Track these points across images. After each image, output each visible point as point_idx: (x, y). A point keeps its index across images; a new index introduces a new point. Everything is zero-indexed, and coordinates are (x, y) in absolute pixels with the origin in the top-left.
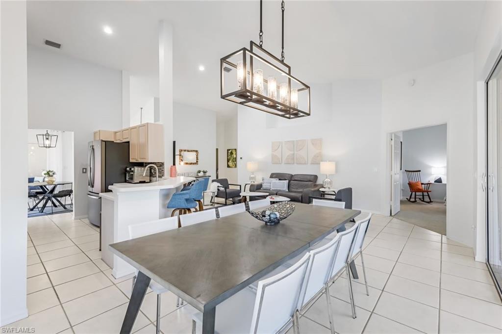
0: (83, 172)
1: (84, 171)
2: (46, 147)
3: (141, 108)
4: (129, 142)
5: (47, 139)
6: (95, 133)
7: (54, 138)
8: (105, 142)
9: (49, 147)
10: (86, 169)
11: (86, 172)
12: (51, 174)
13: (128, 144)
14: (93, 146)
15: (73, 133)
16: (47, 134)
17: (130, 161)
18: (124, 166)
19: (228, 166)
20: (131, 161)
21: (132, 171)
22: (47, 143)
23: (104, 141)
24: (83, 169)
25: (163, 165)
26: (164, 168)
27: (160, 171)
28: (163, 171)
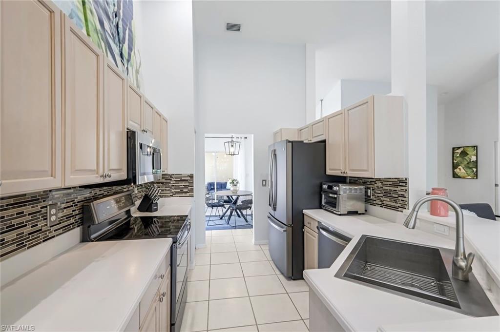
0: (263, 185)
1: (264, 183)
2: (231, 155)
3: (322, 100)
4: (324, 141)
5: (232, 146)
6: (275, 134)
7: (238, 144)
8: (292, 142)
9: (233, 155)
10: (265, 181)
11: (265, 185)
12: (235, 183)
13: (324, 143)
14: (275, 150)
15: (253, 135)
16: (232, 142)
17: (327, 173)
18: (318, 182)
19: (455, 176)
20: (329, 172)
21: (335, 193)
22: (232, 150)
23: (290, 142)
24: (263, 180)
25: (404, 184)
26: (406, 190)
27: (393, 195)
28: (405, 197)
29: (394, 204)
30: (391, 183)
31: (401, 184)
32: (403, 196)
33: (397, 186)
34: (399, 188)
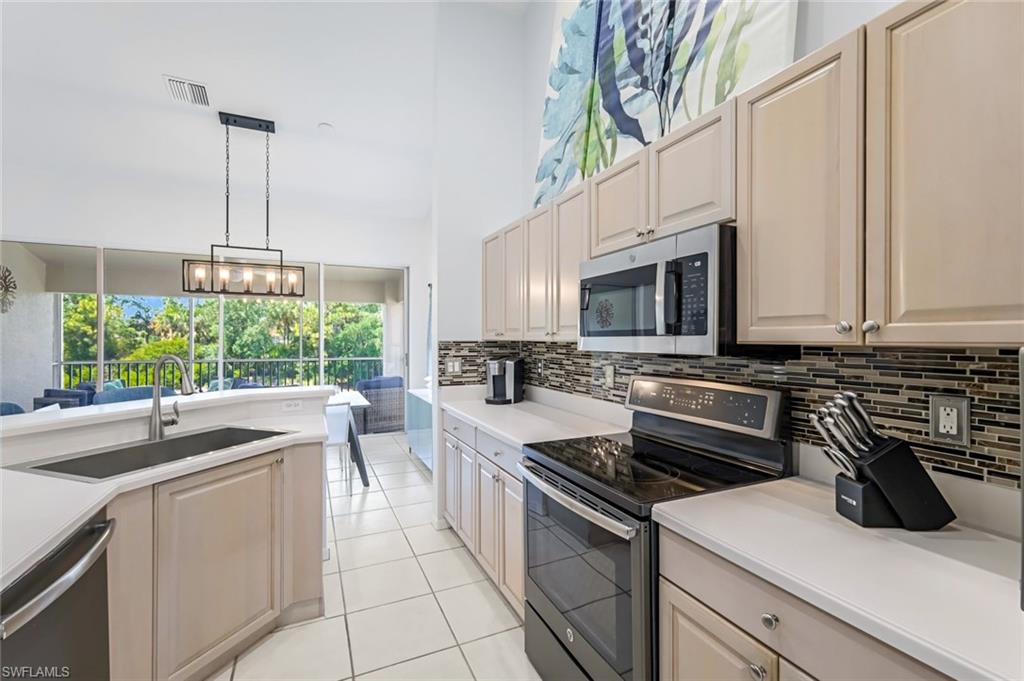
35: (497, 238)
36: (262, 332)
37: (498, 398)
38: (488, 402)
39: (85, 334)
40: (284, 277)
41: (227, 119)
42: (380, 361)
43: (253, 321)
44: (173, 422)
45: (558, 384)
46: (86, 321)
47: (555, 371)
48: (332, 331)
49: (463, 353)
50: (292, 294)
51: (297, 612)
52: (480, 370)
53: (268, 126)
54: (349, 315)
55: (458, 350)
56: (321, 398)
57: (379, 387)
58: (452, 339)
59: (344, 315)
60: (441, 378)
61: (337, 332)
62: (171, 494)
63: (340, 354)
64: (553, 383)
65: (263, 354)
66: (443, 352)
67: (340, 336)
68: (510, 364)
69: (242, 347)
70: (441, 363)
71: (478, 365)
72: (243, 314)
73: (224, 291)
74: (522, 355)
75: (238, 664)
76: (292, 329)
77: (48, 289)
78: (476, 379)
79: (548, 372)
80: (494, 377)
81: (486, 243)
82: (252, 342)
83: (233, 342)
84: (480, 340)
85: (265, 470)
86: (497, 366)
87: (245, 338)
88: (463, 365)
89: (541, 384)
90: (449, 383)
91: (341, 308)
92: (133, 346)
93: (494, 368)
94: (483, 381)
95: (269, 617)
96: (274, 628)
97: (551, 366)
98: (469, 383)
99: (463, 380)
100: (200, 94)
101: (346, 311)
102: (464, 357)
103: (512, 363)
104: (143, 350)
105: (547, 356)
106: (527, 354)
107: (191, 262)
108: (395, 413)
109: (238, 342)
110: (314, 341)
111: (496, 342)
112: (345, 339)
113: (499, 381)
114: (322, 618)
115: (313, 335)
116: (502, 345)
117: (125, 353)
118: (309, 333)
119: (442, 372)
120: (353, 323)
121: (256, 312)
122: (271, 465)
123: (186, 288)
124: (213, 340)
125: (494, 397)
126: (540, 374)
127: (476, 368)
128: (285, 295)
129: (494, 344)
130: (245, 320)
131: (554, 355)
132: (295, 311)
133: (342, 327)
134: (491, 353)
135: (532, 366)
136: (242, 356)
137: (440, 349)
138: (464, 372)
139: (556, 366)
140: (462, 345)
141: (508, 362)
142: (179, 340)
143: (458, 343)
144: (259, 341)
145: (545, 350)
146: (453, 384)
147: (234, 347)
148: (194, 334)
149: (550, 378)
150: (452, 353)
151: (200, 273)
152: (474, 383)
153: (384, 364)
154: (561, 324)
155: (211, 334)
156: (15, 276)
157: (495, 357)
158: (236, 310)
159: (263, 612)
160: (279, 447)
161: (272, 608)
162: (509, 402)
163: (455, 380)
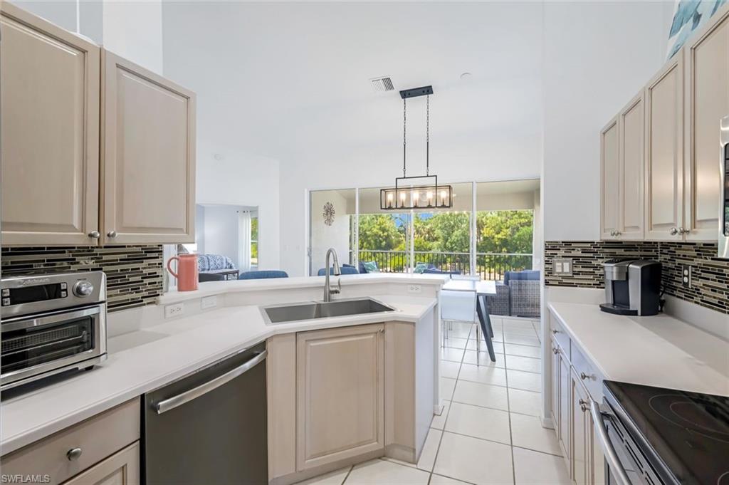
25: (157, 255)
26: (160, 264)
27: (131, 279)
28: (158, 276)
29: (135, 295)
30: (125, 256)
31: (149, 255)
32: (154, 275)
33: (141, 259)
34: (146, 262)
35: (615, 124)
36: (463, 235)
37: (619, 306)
38: (604, 309)
39: (380, 236)
40: (438, 194)
41: (405, 94)
42: (531, 256)
43: (458, 227)
44: (337, 292)
45: (716, 301)
46: (380, 229)
47: (710, 283)
48: (509, 233)
49: (573, 253)
50: (443, 206)
51: (398, 451)
52: (597, 272)
53: (427, 90)
54: (523, 221)
55: (568, 251)
56: (434, 285)
57: (526, 279)
58: (560, 238)
59: (519, 221)
60: (547, 278)
61: (513, 233)
62: (306, 341)
63: (516, 250)
64: (705, 298)
65: (464, 248)
66: (549, 252)
67: (516, 236)
68: (635, 270)
69: (451, 243)
70: (547, 263)
71: (595, 267)
72: (452, 223)
73: (416, 207)
74: (661, 258)
75: (352, 472)
76: (482, 232)
77: (347, 214)
78: (592, 282)
79: (700, 283)
80: (613, 282)
81: (604, 134)
82: (458, 241)
83: (447, 240)
84: (597, 239)
85: (372, 336)
86: (615, 270)
87: (453, 237)
88: (574, 266)
89: (689, 297)
90: (557, 283)
91: (516, 216)
92: (399, 242)
93: (612, 272)
94: (600, 285)
95: (375, 446)
96: (382, 456)
97: (703, 275)
98: (582, 285)
99: (575, 282)
100: (388, 84)
101: (520, 217)
102: (575, 258)
103: (639, 268)
104: (403, 244)
105: (697, 261)
106: (668, 257)
107: (386, 190)
108: (536, 301)
109: (449, 240)
110: (496, 240)
111: (621, 242)
112: (520, 239)
113: (620, 288)
114: (415, 466)
115: (496, 236)
116: (630, 246)
117: (396, 246)
118: (494, 234)
119: (549, 272)
120: (526, 227)
121: (460, 221)
122: (376, 333)
123: (384, 207)
124: (436, 239)
125: (614, 304)
126: (686, 284)
127: (592, 270)
128: (439, 207)
129: (618, 245)
130: (453, 227)
131: (709, 261)
132: (484, 219)
133: (518, 229)
134: (613, 254)
135: (676, 273)
136: (452, 250)
137: (547, 249)
138: (574, 273)
139: (714, 277)
140: (573, 245)
141: (631, 266)
142: (420, 239)
143: (568, 244)
144: (461, 240)
145: (695, 254)
146: (561, 284)
147: (447, 243)
148: (427, 235)
149: (702, 291)
150: (561, 253)
151: (390, 197)
152: (589, 285)
153: (533, 259)
154: (699, 217)
155: (435, 236)
156: (335, 208)
157: (615, 259)
158: (448, 220)
159: (370, 441)
160: (383, 321)
161: (377, 441)
162: (634, 313)
163: (564, 281)
